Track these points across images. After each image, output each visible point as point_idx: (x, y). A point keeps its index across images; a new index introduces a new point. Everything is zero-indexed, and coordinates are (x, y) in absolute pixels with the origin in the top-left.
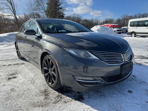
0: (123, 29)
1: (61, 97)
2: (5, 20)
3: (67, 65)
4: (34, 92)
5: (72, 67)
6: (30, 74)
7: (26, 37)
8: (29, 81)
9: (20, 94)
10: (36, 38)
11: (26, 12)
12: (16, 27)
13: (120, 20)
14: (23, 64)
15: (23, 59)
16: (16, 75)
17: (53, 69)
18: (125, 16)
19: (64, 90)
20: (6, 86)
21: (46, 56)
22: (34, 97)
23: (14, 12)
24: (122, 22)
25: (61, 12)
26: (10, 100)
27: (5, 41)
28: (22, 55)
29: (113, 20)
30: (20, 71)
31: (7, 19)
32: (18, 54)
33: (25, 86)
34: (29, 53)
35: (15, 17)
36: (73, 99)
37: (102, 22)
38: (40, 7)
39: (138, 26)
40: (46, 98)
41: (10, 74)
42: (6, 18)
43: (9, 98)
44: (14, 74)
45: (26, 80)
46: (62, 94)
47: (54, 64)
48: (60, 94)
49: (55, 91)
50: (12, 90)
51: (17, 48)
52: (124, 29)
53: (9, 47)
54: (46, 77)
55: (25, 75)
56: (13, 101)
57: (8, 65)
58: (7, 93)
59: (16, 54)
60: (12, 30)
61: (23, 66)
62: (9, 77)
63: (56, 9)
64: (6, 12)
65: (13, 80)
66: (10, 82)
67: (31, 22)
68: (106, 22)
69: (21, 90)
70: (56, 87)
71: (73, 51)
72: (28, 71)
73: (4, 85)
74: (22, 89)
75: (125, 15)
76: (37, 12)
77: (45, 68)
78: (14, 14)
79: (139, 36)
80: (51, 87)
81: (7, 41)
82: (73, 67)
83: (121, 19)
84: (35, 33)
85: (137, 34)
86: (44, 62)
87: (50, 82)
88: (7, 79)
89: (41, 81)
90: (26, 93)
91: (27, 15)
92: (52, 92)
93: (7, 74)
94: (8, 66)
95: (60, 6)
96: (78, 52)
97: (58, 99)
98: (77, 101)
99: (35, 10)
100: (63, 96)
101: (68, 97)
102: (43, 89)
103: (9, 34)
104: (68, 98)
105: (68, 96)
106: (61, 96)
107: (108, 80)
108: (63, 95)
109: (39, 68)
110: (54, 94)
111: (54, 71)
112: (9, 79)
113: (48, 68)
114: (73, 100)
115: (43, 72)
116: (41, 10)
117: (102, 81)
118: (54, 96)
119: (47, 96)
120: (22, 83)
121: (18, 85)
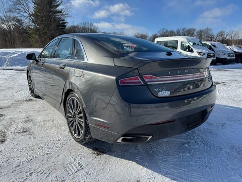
18: (164, 31)
25: (60, 18)
38: (19, 7)
63: (50, 12)
76: (15, 16)
95: (59, 8)
99: (10, 11)
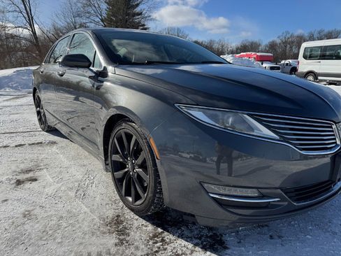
0: (284, 64)
1: (163, 240)
2: (7, 38)
3: (176, 150)
4: (86, 224)
5: (188, 156)
6: (73, 170)
7: (62, 75)
8: (72, 189)
9: (48, 229)
10: (90, 77)
11: (57, 20)
12: (34, 55)
13: (276, 45)
14: (54, 143)
15: (53, 131)
16: (37, 174)
17: (140, 161)
18: (289, 36)
19: (169, 218)
20: (10, 202)
21: (120, 125)
22: (87, 236)
23: (29, 20)
24: (279, 50)
25: (139, 23)
26: (21, 247)
27: (9, 87)
28: (51, 121)
29: (260, 45)
30: (46, 161)
31: (12, 36)
32: (40, 120)
33: (60, 206)
34: (69, 116)
35: (32, 31)
36: (196, 245)
37: (235, 49)
38: (90, 9)
39: (323, 57)
40: (121, 242)
41: (22, 170)
42: (10, 32)
43: (18, 238)
44: (30, 171)
45: (63, 188)
46: (165, 229)
47: (143, 148)
48: (160, 230)
49: (144, 222)
50: (27, 215)
51: (38, 103)
52: (287, 64)
53: (18, 100)
54: (118, 182)
55: (60, 172)
56: (30, 249)
57: (16, 146)
58: (13, 223)
59: (35, 118)
60: (24, 63)
61: (54, 148)
62: (19, 178)
63: (128, 15)
64: (11, 18)
65: (28, 185)
66: (21, 193)
67: (76, 35)
68: (244, 48)
69: (52, 215)
70: (148, 211)
71: (204, 113)
72: (66, 163)
73: (6, 200)
74: (53, 212)
75: (288, 32)
76: (84, 21)
77: (116, 158)
78: (30, 25)
79: (325, 81)
80: (132, 210)
81: (12, 88)
82: (192, 156)
83: (278, 41)
84: (87, 64)
85: (320, 78)
86: (114, 140)
87: (130, 196)
88: (12, 182)
89: (102, 190)
90: (65, 225)
91: (59, 27)
92: (136, 224)
93: (13, 168)
94: (17, 148)
95: (138, 10)
96: (216, 116)
97: (156, 245)
98: (208, 253)
99: (79, 15)
100: (168, 236)
101: (182, 238)
102: (110, 213)
103: (18, 71)
104: (183, 242)
105: (181, 236)
106: (163, 235)
107: (297, 195)
108: (166, 233)
109: (97, 156)
110: (141, 229)
111: (143, 166)
112: (19, 183)
113: (125, 157)
114: (197, 249)
115: (109, 167)
116: (92, 17)
117: (283, 200)
118: (144, 237)
119: (123, 234)
120: (54, 196)
121: (44, 200)
